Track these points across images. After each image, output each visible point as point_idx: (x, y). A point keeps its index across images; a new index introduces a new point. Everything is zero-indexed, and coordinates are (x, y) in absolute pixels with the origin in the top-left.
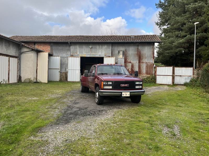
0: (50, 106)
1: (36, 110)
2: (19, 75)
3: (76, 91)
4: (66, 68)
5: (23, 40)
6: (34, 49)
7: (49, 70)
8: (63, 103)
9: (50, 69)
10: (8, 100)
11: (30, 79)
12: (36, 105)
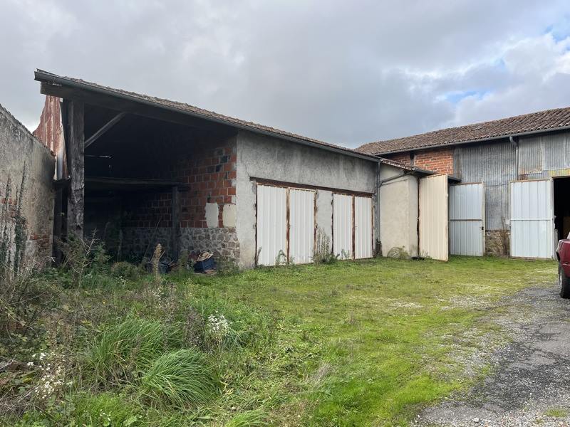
0: (455, 335)
1: (411, 341)
2: (377, 240)
3: (543, 294)
4: (504, 215)
5: (384, 151)
6: (410, 171)
7: (452, 223)
8: (498, 329)
9: (454, 221)
10: (347, 302)
11: (401, 249)
12: (414, 325)
